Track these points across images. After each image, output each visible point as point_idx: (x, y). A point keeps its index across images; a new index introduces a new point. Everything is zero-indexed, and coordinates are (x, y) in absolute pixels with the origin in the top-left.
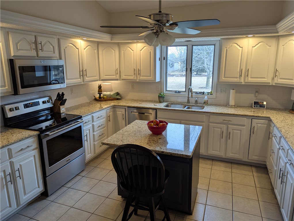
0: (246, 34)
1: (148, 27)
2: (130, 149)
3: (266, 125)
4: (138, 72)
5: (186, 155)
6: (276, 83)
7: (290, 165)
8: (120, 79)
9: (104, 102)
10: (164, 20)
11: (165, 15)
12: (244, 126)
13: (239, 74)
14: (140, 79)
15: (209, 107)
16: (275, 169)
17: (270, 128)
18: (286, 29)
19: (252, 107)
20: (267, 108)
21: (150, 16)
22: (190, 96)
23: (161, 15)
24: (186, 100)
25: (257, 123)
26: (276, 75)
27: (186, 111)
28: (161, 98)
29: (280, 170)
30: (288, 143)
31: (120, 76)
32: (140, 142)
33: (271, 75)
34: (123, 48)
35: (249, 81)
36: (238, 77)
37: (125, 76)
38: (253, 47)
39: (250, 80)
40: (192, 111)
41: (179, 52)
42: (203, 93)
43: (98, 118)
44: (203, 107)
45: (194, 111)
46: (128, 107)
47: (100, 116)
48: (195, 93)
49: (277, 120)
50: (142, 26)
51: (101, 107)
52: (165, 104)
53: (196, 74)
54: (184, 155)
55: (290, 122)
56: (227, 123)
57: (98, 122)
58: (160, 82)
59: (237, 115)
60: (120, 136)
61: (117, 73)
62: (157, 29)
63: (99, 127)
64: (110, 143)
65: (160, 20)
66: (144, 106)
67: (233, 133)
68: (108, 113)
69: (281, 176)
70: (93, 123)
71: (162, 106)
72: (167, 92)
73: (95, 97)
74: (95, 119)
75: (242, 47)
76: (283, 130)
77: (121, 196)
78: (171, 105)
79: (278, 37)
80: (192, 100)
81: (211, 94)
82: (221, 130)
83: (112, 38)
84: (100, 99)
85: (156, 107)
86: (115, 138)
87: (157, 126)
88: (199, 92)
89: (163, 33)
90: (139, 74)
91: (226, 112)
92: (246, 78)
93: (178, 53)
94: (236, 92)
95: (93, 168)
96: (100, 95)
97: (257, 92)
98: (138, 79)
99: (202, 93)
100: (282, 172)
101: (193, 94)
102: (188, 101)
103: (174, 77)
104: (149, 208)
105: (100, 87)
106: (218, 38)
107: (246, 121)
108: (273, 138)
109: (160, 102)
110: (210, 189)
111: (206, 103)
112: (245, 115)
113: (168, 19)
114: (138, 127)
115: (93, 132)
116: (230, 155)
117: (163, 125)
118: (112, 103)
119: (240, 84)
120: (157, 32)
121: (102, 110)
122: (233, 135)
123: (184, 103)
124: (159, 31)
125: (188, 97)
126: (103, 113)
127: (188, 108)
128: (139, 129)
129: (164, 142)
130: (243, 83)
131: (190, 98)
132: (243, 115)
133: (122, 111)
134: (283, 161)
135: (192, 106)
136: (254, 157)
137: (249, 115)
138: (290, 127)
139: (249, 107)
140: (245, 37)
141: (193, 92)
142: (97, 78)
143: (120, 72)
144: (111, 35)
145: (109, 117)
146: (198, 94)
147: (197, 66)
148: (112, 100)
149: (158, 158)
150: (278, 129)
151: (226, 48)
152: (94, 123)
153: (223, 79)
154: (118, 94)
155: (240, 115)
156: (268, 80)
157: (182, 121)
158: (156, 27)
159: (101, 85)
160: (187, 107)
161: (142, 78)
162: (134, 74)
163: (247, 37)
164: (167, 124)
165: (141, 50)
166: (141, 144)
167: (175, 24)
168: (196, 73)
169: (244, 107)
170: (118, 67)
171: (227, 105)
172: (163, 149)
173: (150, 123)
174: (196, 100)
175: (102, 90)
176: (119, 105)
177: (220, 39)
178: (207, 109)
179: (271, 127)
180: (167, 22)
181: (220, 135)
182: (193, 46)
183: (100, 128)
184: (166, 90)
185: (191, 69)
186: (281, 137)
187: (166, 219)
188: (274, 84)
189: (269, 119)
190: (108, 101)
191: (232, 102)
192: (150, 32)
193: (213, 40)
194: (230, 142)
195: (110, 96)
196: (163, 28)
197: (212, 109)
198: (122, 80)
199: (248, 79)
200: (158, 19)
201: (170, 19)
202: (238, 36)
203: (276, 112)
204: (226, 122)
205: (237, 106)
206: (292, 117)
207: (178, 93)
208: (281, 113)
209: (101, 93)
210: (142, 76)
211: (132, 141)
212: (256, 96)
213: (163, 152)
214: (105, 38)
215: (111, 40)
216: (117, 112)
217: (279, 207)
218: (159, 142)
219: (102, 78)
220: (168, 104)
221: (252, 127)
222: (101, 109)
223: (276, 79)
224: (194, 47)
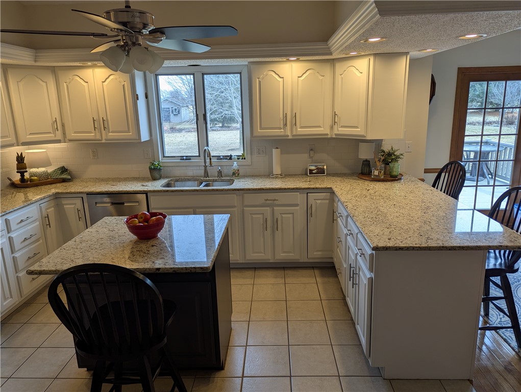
0: (286, 55)
1: (106, 35)
2: (87, 274)
3: (327, 201)
4: (101, 124)
5: (202, 268)
6: (336, 135)
7: (361, 256)
8: (65, 140)
9: (32, 189)
10: (137, 22)
11: (138, 14)
12: (297, 205)
13: (282, 122)
14: (109, 138)
15: (242, 180)
16: (345, 266)
17: (333, 205)
18: (341, 49)
19: (306, 174)
20: (328, 175)
21: (108, 13)
22: (208, 164)
23: (130, 13)
24: (202, 172)
25: (315, 200)
26: (335, 122)
27: (202, 190)
28: (155, 172)
29: (350, 267)
30: (356, 224)
31: (64, 134)
32: (112, 259)
33: (329, 122)
34: (65, 78)
35: (298, 133)
36: (282, 126)
37: (75, 132)
38: (299, 77)
39: (300, 131)
40: (213, 190)
41: (188, 88)
42: (230, 157)
43: (21, 222)
44: (232, 182)
45: (217, 190)
46: (87, 194)
47: (24, 218)
48: (216, 158)
49: (342, 192)
50: (94, 33)
51: (26, 199)
52: (164, 181)
53: (222, 127)
54: (198, 268)
55: (359, 192)
56: (272, 204)
57: (21, 231)
58: (150, 142)
59: (285, 189)
60: (68, 252)
61: (57, 128)
62: (124, 40)
63: (24, 241)
64: (47, 269)
65: (129, 22)
66: (121, 189)
67: (282, 220)
68: (43, 210)
69: (352, 276)
70: (9, 235)
71: (158, 185)
72: (165, 160)
73: (10, 180)
74: (13, 226)
75: (283, 78)
76: (350, 206)
77: (86, 369)
78: (176, 183)
79: (333, 62)
80: (213, 171)
81: (243, 157)
82: (263, 216)
83: (36, 56)
84: (25, 184)
85: (145, 189)
86: (57, 257)
87: (146, 224)
88: (223, 156)
89: (137, 47)
90: (104, 128)
91: (268, 187)
92: (294, 129)
93: (186, 90)
94: (282, 153)
95: (19, 326)
96: (22, 176)
97: (312, 150)
98: (104, 138)
99: (228, 158)
100: (352, 269)
101: (213, 160)
102: (206, 174)
103: (183, 133)
104: (139, 378)
105: (20, 159)
106: (244, 62)
107: (300, 198)
108: (339, 219)
109: (154, 179)
110: (253, 318)
111: (236, 174)
112: (297, 189)
113: (145, 22)
114: (109, 230)
115: (12, 253)
116: (282, 256)
117: (158, 220)
118: (53, 190)
119: (286, 138)
120: (126, 44)
121: (29, 205)
122: (282, 223)
123: (199, 177)
124: (130, 43)
125: (205, 167)
126: (32, 211)
127: (206, 185)
128: (111, 234)
129: (161, 250)
130: (290, 137)
131: (208, 168)
132: (294, 189)
133: (75, 204)
134: (353, 252)
135: (214, 181)
136: (316, 255)
137: (303, 187)
138: (359, 200)
139: (302, 175)
140: (285, 60)
141: (213, 156)
142: (12, 139)
143: (63, 125)
144: (33, 51)
145: (48, 217)
146: (221, 159)
147: (222, 112)
148: (51, 183)
149: (148, 282)
150: (342, 204)
151: (258, 78)
152: (13, 235)
153: (259, 131)
154: (63, 170)
155: (289, 189)
156: (324, 129)
157: (197, 210)
158: (122, 36)
159: (22, 153)
160: (204, 184)
161: (111, 135)
162: (95, 128)
163: (288, 60)
164: (165, 217)
165: (103, 82)
166: (114, 261)
167: (159, 32)
168: (221, 125)
169: (296, 175)
170: (56, 114)
171: (269, 175)
172: (159, 264)
173: (130, 219)
174: (219, 170)
175: (25, 164)
176: (68, 191)
177: (247, 63)
178: (238, 184)
179: (335, 204)
180: (144, 28)
181: (263, 224)
182: (203, 74)
183: (27, 242)
184: (164, 157)
185: (205, 116)
186: (347, 216)
187: (176, 389)
188: (334, 136)
189: (330, 191)
190: (43, 187)
191: (277, 170)
192: (113, 44)
193: (237, 64)
194: (278, 234)
195: (47, 175)
196: (138, 37)
197: (246, 183)
198: (70, 140)
199: (296, 129)
200: (125, 20)
201: (149, 21)
202: (274, 58)
203: (339, 179)
204: (270, 202)
205: (286, 175)
206: (361, 184)
207: (186, 159)
208: (347, 180)
209: (24, 170)
210: (112, 132)
211: (95, 259)
212: (311, 156)
213: (158, 269)
214: (21, 58)
215: (35, 61)
216: (65, 206)
217: (354, 324)
218: (151, 252)
219: (22, 140)
220: (169, 181)
221: (309, 206)
222: (26, 204)
223: (335, 127)
224: (205, 76)
